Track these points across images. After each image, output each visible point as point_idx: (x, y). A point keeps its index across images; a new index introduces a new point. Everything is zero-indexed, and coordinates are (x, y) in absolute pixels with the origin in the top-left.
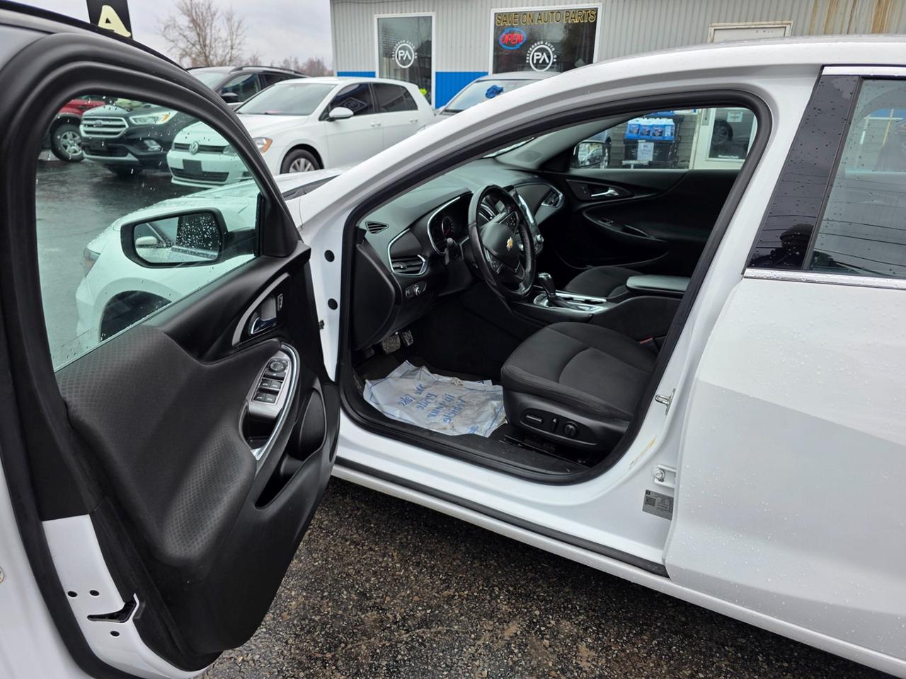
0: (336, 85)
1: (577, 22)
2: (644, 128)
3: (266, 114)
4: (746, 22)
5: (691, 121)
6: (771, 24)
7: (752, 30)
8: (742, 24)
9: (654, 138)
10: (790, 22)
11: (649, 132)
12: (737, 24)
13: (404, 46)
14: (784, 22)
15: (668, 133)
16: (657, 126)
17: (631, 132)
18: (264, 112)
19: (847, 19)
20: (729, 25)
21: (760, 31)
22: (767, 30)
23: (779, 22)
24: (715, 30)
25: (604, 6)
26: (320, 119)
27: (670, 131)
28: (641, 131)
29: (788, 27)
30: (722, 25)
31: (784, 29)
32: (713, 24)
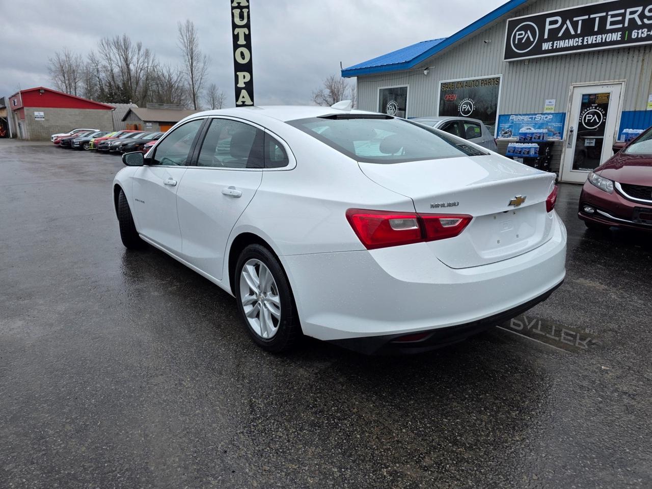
2: (517, 149)
4: (594, 81)
5: (559, 145)
6: (611, 82)
7: (599, 87)
8: (592, 83)
9: (524, 155)
10: (624, 80)
11: (521, 151)
12: (588, 83)
14: (621, 80)
15: (532, 152)
16: (526, 148)
17: (509, 152)
20: (583, 84)
21: (605, 87)
22: (609, 86)
23: (617, 81)
24: (574, 87)
25: (504, 76)
27: (533, 151)
28: (516, 151)
29: (623, 83)
30: (578, 84)
31: (620, 85)
32: (573, 84)
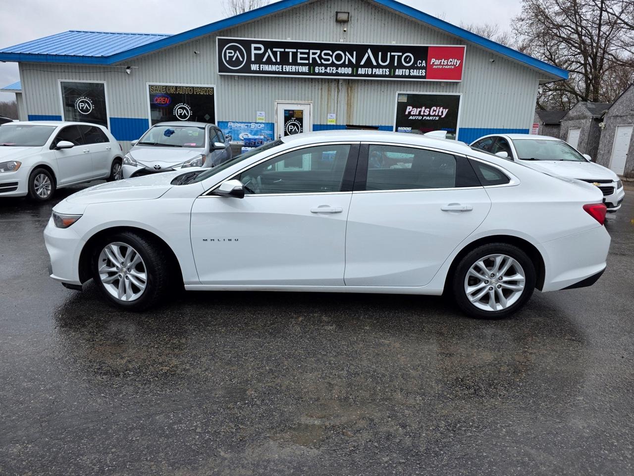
0: (57, 127)
1: (202, 94)
3: (5, 145)
4: (292, 100)
6: (303, 102)
7: (295, 105)
8: (290, 101)
12: (287, 101)
13: (83, 101)
14: (309, 102)
18: (3, 144)
19: (336, 102)
20: (283, 101)
21: (299, 105)
22: (302, 105)
23: (307, 102)
24: (277, 103)
25: (217, 87)
26: (51, 148)
29: (311, 104)
30: (280, 101)
31: (309, 105)
32: (276, 100)
